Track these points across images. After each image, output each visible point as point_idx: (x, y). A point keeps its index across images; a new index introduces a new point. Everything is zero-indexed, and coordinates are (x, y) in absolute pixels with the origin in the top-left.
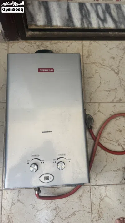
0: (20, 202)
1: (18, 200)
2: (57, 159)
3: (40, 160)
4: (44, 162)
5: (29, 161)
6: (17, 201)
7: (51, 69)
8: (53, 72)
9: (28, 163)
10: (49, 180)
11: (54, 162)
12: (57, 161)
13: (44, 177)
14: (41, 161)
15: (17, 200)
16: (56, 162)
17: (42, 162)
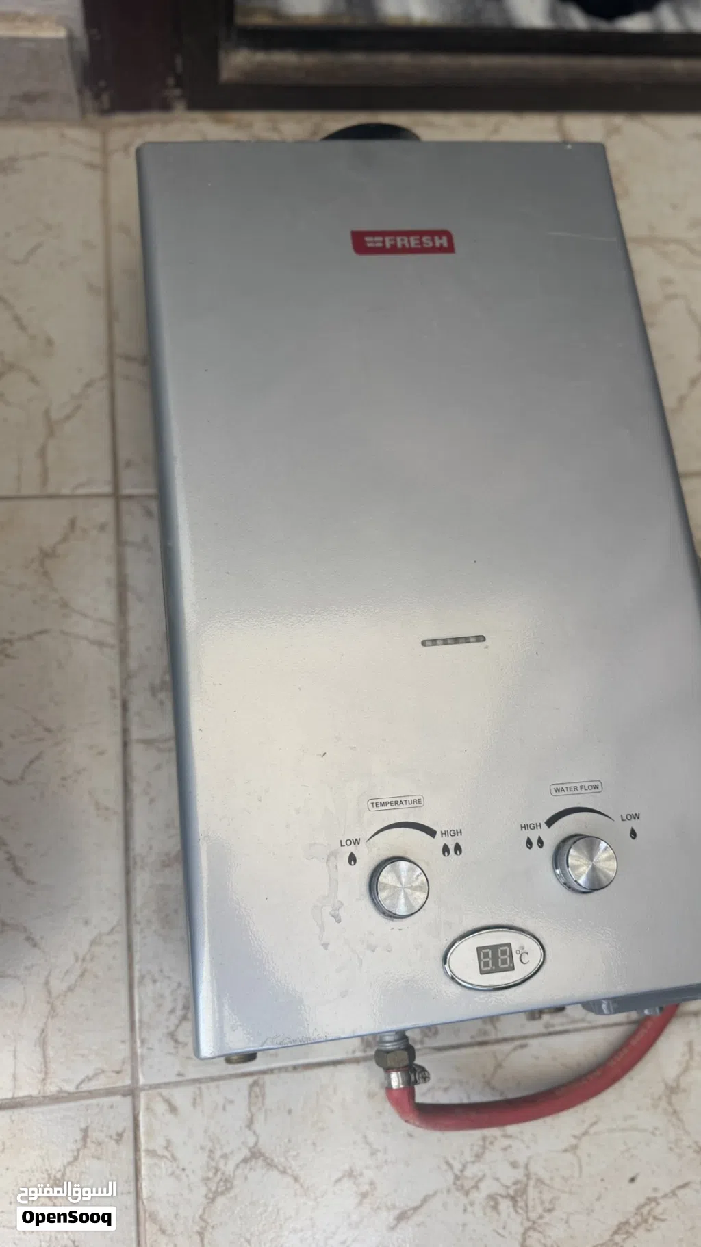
0: (270, 1164)
1: (255, 1154)
2: (550, 823)
3: (432, 833)
4: (458, 848)
5: (357, 842)
6: (245, 1161)
7: (432, 234)
8: (450, 249)
9: (352, 859)
10: (512, 968)
11: (529, 843)
12: (552, 836)
13: (479, 949)
14: (440, 841)
15: (245, 1152)
16: (540, 842)
17: (446, 849)
